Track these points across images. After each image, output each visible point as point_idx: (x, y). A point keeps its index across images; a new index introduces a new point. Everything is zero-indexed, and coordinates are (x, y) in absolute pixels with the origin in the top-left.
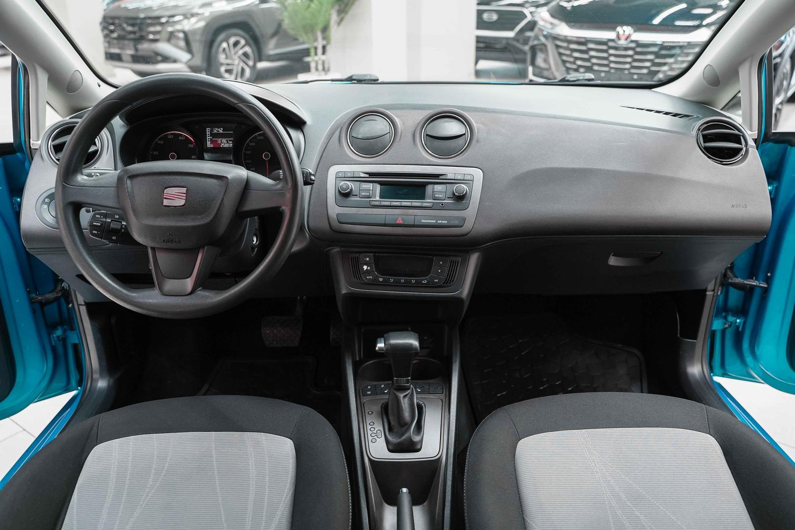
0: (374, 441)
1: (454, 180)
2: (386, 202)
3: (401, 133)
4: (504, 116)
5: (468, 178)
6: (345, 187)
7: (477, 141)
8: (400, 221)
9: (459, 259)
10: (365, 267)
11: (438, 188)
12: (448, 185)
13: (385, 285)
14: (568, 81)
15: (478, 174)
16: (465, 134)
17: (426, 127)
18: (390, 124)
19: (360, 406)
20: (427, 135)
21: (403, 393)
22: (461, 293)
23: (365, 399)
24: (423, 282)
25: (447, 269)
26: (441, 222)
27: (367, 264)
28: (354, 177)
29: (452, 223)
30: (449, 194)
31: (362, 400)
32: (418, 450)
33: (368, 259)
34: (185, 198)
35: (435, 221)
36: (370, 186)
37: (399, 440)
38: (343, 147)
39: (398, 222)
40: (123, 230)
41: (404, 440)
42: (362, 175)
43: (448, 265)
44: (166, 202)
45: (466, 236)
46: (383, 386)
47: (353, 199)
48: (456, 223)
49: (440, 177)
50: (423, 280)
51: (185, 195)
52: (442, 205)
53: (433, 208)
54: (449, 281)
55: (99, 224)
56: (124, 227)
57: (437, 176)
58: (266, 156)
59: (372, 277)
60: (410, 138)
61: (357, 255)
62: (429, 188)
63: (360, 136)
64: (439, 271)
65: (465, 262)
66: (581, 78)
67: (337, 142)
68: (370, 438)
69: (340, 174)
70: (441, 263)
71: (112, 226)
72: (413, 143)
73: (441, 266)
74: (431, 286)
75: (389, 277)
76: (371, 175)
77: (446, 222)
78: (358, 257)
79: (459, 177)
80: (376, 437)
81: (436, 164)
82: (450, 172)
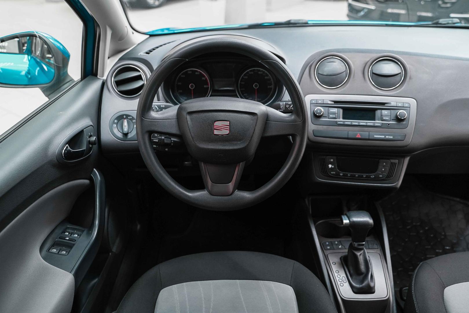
0: (342, 285)
1: (396, 107)
2: (348, 122)
3: (354, 71)
4: (424, 59)
5: (407, 105)
6: (319, 111)
7: (410, 78)
8: (358, 136)
9: (397, 161)
10: (330, 166)
11: (385, 112)
12: (392, 110)
13: (345, 178)
14: (441, 24)
15: (413, 102)
16: (400, 73)
17: (372, 67)
18: (345, 65)
19: (326, 257)
20: (373, 73)
21: (359, 252)
22: (397, 184)
23: (327, 252)
24: (371, 177)
25: (388, 168)
26: (388, 137)
27: (331, 163)
28: (323, 104)
29: (396, 138)
30: (393, 117)
31: (325, 254)
32: (373, 293)
33: (332, 160)
34: (229, 129)
35: (384, 137)
36: (335, 110)
37: (361, 286)
38: (313, 81)
39: (357, 137)
40: (172, 144)
41: (365, 286)
42: (330, 102)
43: (389, 165)
44: (216, 132)
45: (406, 148)
46: (336, 242)
47: (323, 119)
48: (399, 138)
49: (386, 105)
50: (371, 175)
51: (229, 127)
52: (389, 125)
53: (382, 127)
54: (390, 176)
55: (157, 141)
56: (172, 141)
57: (383, 104)
58: (256, 86)
59: (335, 173)
60: (361, 75)
61: (325, 157)
62: (378, 113)
63: (325, 74)
64: (383, 169)
65: (401, 164)
66: (450, 22)
67: (308, 78)
68: (339, 283)
69: (314, 102)
70: (384, 164)
71: (165, 141)
72: (363, 79)
73: (384, 166)
74: (377, 179)
75: (348, 173)
76: (336, 102)
77: (392, 137)
78: (324, 159)
79: (400, 105)
80: (342, 282)
81: (382, 95)
82: (393, 101)
